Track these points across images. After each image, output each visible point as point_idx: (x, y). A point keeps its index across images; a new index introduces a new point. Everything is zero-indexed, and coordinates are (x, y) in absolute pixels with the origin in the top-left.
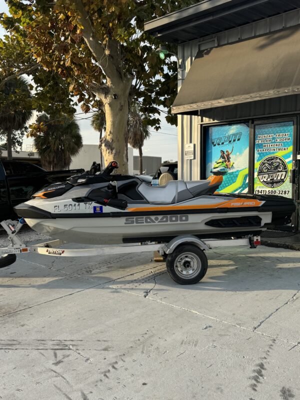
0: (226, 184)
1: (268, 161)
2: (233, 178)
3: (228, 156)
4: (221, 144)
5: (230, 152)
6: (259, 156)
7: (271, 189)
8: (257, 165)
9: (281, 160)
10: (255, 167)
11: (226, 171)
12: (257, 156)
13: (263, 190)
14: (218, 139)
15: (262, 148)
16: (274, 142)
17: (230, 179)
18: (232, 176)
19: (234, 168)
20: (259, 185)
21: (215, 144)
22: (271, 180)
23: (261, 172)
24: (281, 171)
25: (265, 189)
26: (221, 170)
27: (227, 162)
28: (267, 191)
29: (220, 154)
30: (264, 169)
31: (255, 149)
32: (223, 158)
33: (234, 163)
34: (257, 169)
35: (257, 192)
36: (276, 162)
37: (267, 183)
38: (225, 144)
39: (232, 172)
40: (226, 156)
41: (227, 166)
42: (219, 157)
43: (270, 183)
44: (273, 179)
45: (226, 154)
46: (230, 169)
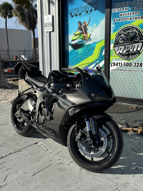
0: (83, 57)
1: (124, 31)
2: (90, 50)
3: (85, 27)
5: (87, 23)
6: (115, 26)
7: (126, 62)
8: (113, 36)
9: (138, 29)
10: (111, 39)
11: (83, 43)
12: (113, 26)
13: (119, 62)
14: (75, 9)
15: (119, 17)
17: (87, 51)
18: (89, 48)
19: (91, 40)
20: (115, 58)
21: (72, 15)
22: (127, 51)
23: (117, 44)
24: (138, 42)
25: (120, 62)
26: (79, 42)
27: (84, 34)
28: (123, 63)
29: (77, 26)
30: (120, 40)
31: (112, 19)
32: (81, 29)
33: (90, 35)
34: (113, 40)
35: (113, 65)
36: (132, 32)
37: (122, 55)
38: (82, 14)
39: (89, 45)
40: (83, 28)
41: (84, 39)
42: (77, 29)
43: (126, 55)
44: (129, 51)
45: (83, 25)
46: (87, 41)
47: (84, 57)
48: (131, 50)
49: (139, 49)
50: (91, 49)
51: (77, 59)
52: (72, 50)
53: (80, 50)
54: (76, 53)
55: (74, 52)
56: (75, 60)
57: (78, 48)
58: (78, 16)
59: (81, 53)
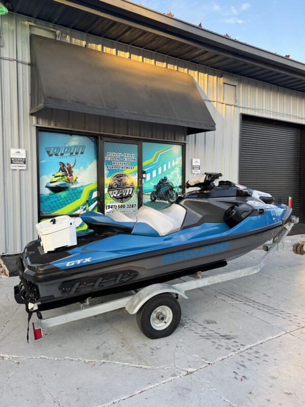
0: (67, 201)
1: (117, 177)
2: (77, 194)
4: (59, 154)
6: (108, 172)
7: (120, 204)
8: (108, 181)
11: (67, 185)
12: (106, 172)
13: (113, 204)
15: (112, 165)
16: (123, 161)
17: (73, 195)
18: (75, 191)
19: (78, 183)
20: (109, 201)
23: (111, 188)
24: (129, 187)
25: (115, 204)
26: (60, 184)
28: (117, 206)
30: (114, 185)
31: (105, 166)
32: (64, 171)
33: (77, 178)
34: (107, 185)
35: (107, 207)
37: (117, 199)
38: (65, 155)
39: (76, 188)
40: (66, 170)
41: (69, 181)
42: (58, 170)
43: (119, 198)
44: (122, 195)
45: (67, 166)
46: (72, 183)
47: (69, 201)
48: (124, 194)
49: (130, 193)
50: (78, 192)
51: (59, 204)
52: (50, 194)
53: (63, 194)
54: (56, 197)
55: (54, 195)
56: (56, 205)
57: (60, 191)
58: (58, 155)
59: (64, 197)
